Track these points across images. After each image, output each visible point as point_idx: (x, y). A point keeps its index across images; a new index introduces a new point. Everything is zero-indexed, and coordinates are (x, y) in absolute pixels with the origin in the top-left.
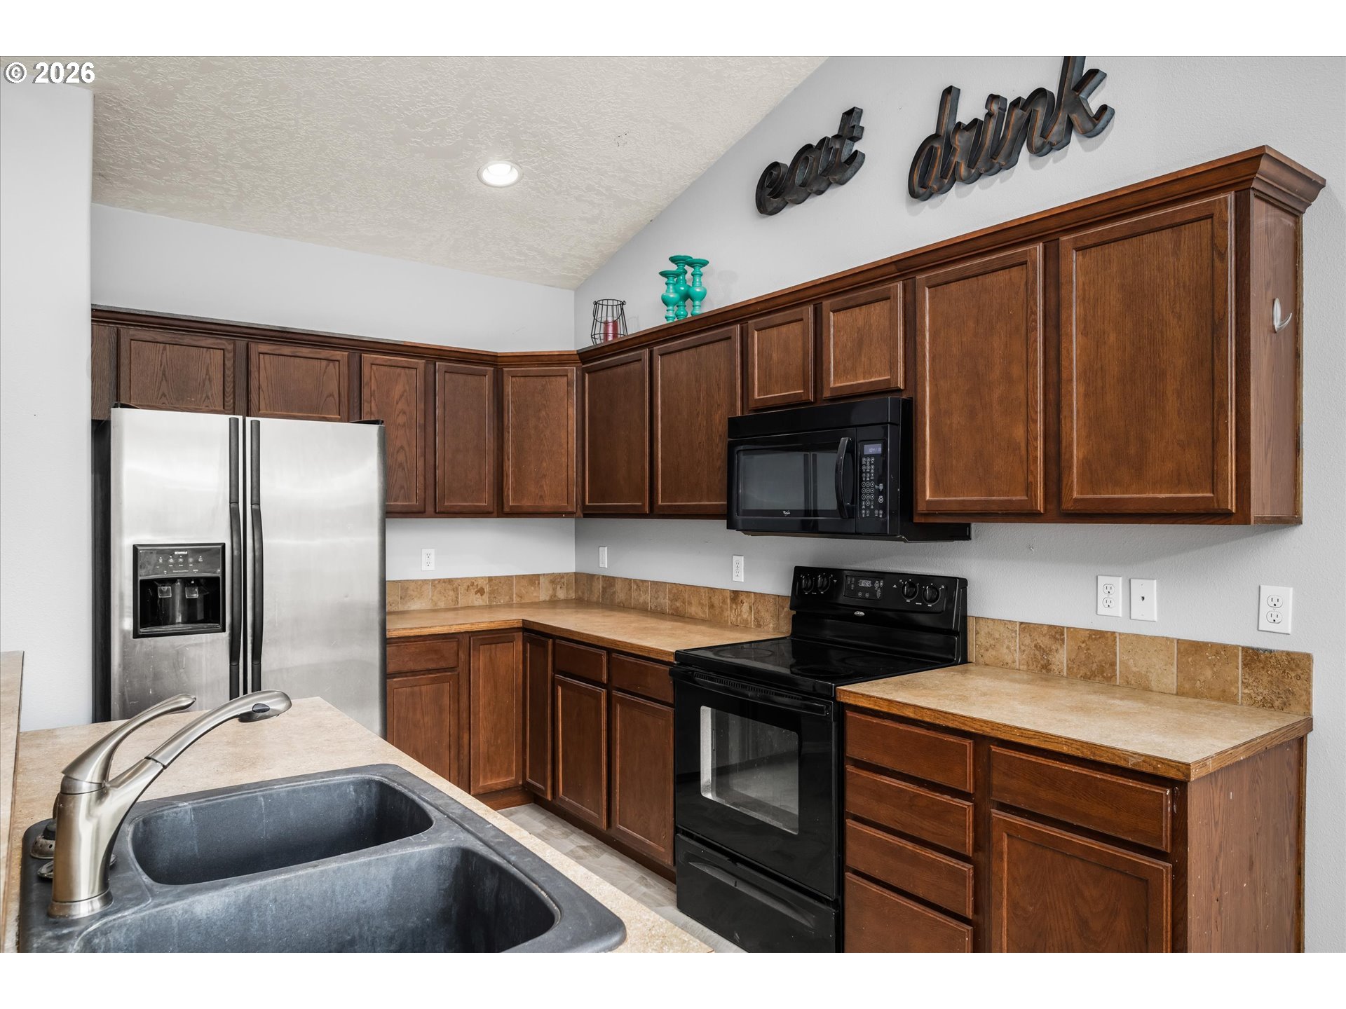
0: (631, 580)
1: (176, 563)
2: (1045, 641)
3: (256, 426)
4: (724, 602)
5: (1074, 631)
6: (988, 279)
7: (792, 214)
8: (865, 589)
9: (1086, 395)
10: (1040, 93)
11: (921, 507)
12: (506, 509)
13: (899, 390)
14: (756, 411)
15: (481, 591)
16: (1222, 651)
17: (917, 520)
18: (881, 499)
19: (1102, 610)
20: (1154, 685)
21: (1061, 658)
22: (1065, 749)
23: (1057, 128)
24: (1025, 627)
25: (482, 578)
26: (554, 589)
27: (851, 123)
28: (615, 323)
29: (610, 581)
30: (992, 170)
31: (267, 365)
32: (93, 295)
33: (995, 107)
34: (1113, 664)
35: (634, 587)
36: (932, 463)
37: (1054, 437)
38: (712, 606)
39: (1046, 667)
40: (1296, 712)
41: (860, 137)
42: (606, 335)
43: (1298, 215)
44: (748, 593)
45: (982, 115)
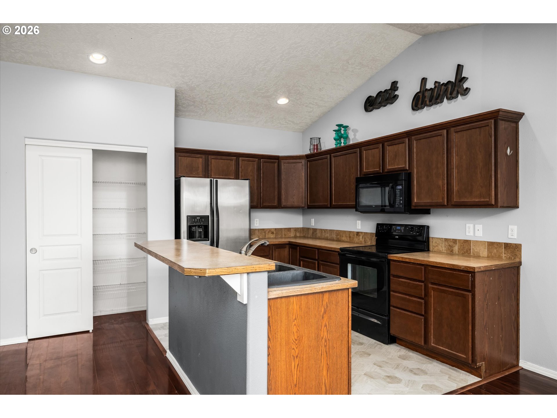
0: (322, 229)
1: (197, 221)
2: (451, 244)
3: (217, 181)
4: (354, 235)
5: (460, 240)
6: (432, 139)
7: (375, 112)
8: (398, 230)
9: (458, 173)
10: (449, 82)
11: (413, 204)
12: (282, 206)
13: (407, 170)
14: (364, 175)
15: (273, 233)
16: (499, 244)
17: (413, 208)
18: (401, 202)
19: (467, 234)
20: (481, 255)
21: (456, 248)
22: (447, 266)
23: (455, 92)
24: (446, 240)
25: (273, 229)
26: (296, 233)
27: (394, 85)
28: (317, 145)
29: (315, 230)
30: (436, 103)
31: (214, 162)
32: (175, 145)
33: (437, 85)
34: (470, 249)
35: (323, 231)
36: (417, 191)
37: (449, 184)
38: (350, 237)
39: (452, 251)
40: (517, 260)
41: (397, 90)
42: (314, 149)
43: (517, 123)
44: (362, 232)
45: (433, 87)
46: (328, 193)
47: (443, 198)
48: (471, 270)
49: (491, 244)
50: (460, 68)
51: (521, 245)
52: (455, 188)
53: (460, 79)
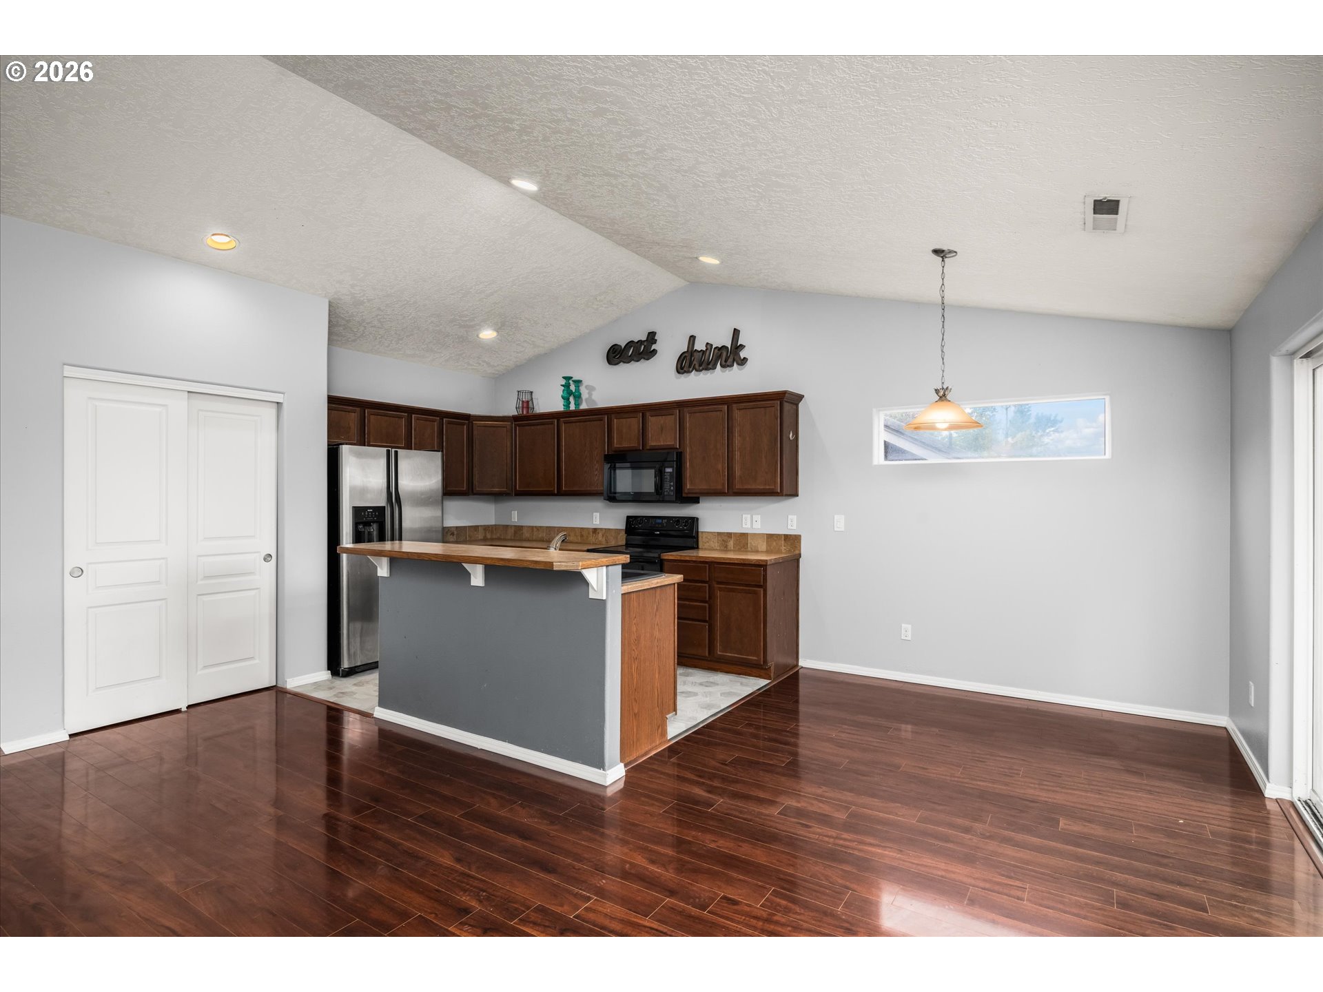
0: (533, 527)
1: (368, 515)
2: (725, 538)
3: (396, 453)
4: (589, 533)
5: (735, 534)
6: (710, 413)
7: (622, 367)
8: (659, 524)
9: (740, 456)
10: (724, 347)
11: (686, 491)
12: (475, 492)
13: (677, 448)
14: (615, 451)
15: (453, 534)
16: (778, 536)
17: (684, 495)
18: (672, 488)
19: (744, 526)
20: (760, 550)
21: (731, 544)
22: (736, 562)
23: (730, 360)
24: (719, 534)
25: (454, 527)
26: (485, 533)
27: (652, 337)
28: (528, 402)
29: (519, 529)
30: (707, 369)
31: (373, 420)
32: (329, 391)
33: (709, 347)
34: (747, 544)
35: (535, 530)
36: (689, 475)
37: (731, 469)
38: (582, 536)
39: (726, 547)
40: (797, 552)
41: (655, 343)
42: (523, 407)
43: (797, 405)
44: (601, 529)
45: (704, 349)
46: (554, 473)
47: (723, 484)
48: (764, 563)
49: (770, 537)
50: (736, 333)
51: (800, 536)
52: (738, 472)
53: (737, 347)
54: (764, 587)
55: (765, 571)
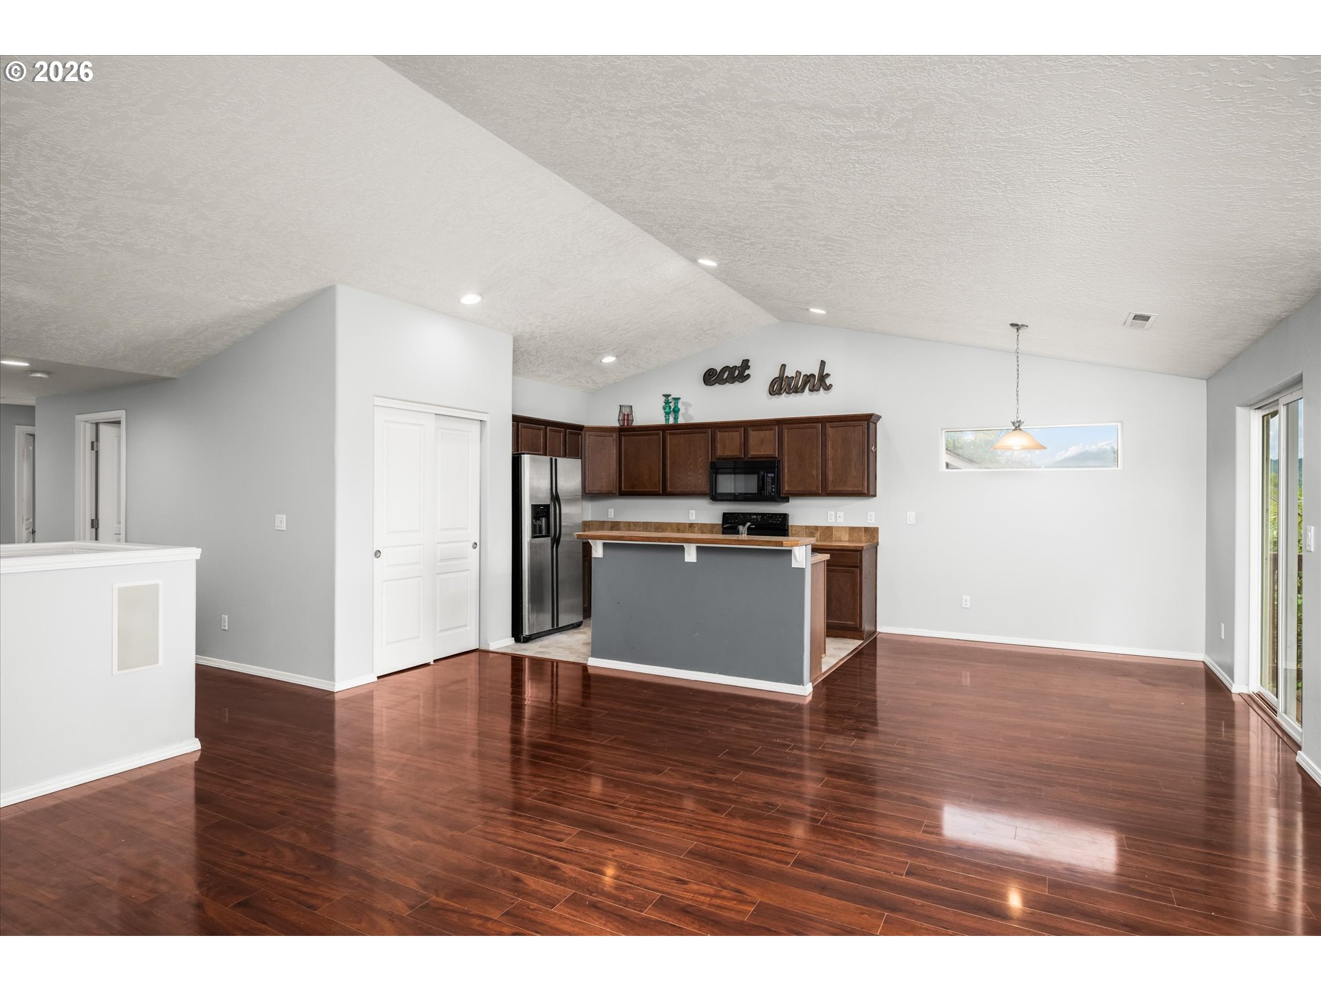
1: (540, 511)
2: (813, 531)
3: (556, 460)
4: (685, 527)
5: (821, 527)
6: (806, 430)
7: (717, 387)
8: (754, 519)
9: (833, 463)
10: (812, 375)
11: (780, 492)
13: (776, 458)
14: (719, 459)
16: (859, 528)
17: (779, 495)
18: (773, 489)
19: (829, 520)
20: (843, 540)
21: (817, 535)
23: (817, 386)
24: (807, 527)
27: (746, 364)
28: (628, 415)
29: (616, 522)
30: (796, 392)
32: (513, 411)
33: (798, 374)
34: (832, 535)
36: (788, 480)
37: (824, 475)
38: (678, 530)
40: (875, 541)
41: (749, 369)
42: (624, 420)
43: (876, 424)
44: (698, 524)
45: (794, 376)
46: (659, 476)
47: (817, 487)
48: (860, 549)
49: (852, 529)
50: (823, 363)
51: (878, 528)
52: (830, 477)
53: (823, 377)
54: (859, 567)
55: (861, 555)
